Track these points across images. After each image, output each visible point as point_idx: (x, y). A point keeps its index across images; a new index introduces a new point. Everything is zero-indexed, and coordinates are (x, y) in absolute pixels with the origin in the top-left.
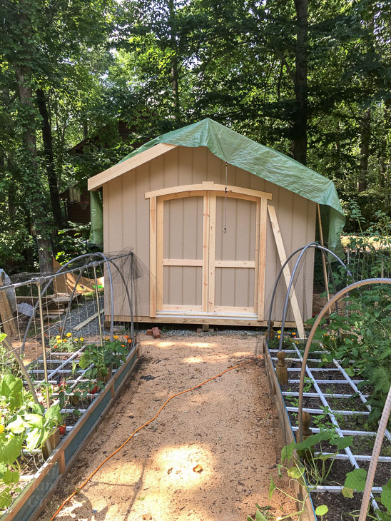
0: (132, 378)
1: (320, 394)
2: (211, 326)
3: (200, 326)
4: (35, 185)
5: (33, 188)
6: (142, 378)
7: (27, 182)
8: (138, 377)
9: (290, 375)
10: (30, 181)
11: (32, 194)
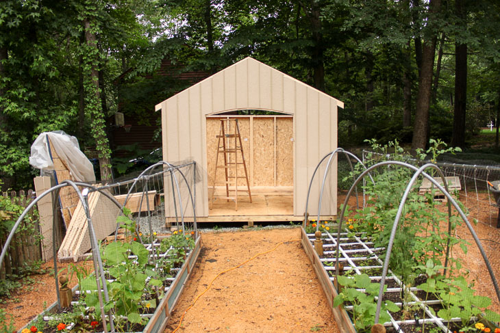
0: (199, 261)
1: (347, 258)
2: (255, 223)
3: (246, 223)
4: (97, 112)
5: (96, 115)
6: (206, 261)
7: (92, 110)
8: (203, 260)
9: (324, 249)
10: (94, 109)
11: (96, 119)
